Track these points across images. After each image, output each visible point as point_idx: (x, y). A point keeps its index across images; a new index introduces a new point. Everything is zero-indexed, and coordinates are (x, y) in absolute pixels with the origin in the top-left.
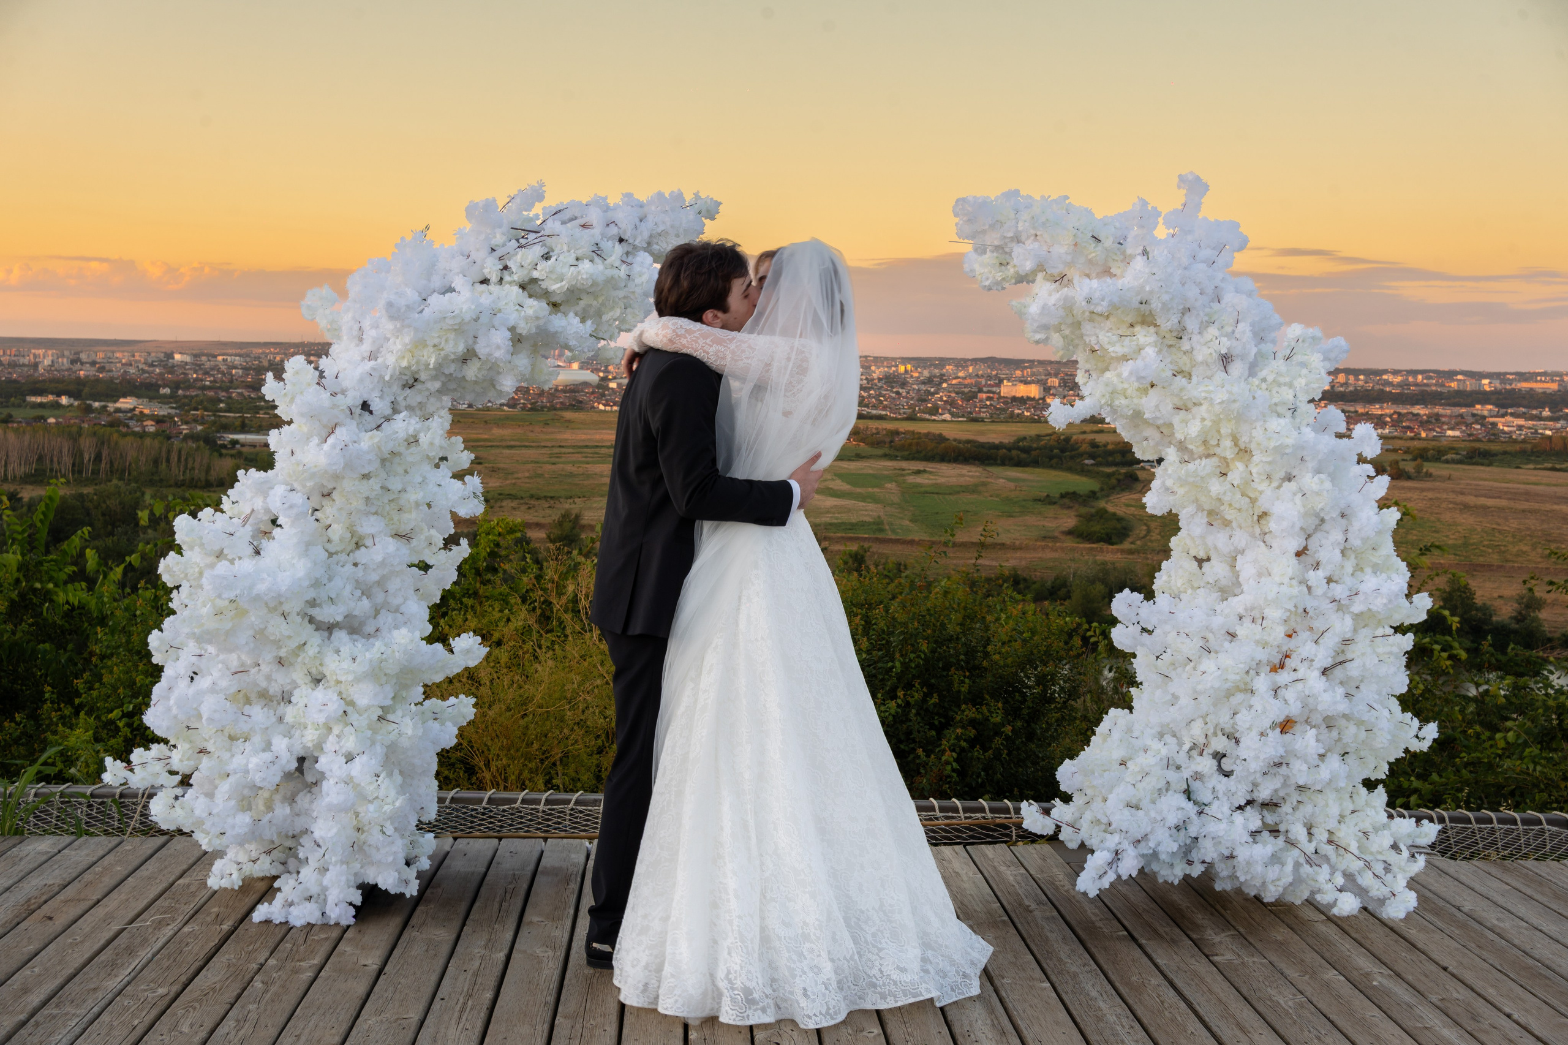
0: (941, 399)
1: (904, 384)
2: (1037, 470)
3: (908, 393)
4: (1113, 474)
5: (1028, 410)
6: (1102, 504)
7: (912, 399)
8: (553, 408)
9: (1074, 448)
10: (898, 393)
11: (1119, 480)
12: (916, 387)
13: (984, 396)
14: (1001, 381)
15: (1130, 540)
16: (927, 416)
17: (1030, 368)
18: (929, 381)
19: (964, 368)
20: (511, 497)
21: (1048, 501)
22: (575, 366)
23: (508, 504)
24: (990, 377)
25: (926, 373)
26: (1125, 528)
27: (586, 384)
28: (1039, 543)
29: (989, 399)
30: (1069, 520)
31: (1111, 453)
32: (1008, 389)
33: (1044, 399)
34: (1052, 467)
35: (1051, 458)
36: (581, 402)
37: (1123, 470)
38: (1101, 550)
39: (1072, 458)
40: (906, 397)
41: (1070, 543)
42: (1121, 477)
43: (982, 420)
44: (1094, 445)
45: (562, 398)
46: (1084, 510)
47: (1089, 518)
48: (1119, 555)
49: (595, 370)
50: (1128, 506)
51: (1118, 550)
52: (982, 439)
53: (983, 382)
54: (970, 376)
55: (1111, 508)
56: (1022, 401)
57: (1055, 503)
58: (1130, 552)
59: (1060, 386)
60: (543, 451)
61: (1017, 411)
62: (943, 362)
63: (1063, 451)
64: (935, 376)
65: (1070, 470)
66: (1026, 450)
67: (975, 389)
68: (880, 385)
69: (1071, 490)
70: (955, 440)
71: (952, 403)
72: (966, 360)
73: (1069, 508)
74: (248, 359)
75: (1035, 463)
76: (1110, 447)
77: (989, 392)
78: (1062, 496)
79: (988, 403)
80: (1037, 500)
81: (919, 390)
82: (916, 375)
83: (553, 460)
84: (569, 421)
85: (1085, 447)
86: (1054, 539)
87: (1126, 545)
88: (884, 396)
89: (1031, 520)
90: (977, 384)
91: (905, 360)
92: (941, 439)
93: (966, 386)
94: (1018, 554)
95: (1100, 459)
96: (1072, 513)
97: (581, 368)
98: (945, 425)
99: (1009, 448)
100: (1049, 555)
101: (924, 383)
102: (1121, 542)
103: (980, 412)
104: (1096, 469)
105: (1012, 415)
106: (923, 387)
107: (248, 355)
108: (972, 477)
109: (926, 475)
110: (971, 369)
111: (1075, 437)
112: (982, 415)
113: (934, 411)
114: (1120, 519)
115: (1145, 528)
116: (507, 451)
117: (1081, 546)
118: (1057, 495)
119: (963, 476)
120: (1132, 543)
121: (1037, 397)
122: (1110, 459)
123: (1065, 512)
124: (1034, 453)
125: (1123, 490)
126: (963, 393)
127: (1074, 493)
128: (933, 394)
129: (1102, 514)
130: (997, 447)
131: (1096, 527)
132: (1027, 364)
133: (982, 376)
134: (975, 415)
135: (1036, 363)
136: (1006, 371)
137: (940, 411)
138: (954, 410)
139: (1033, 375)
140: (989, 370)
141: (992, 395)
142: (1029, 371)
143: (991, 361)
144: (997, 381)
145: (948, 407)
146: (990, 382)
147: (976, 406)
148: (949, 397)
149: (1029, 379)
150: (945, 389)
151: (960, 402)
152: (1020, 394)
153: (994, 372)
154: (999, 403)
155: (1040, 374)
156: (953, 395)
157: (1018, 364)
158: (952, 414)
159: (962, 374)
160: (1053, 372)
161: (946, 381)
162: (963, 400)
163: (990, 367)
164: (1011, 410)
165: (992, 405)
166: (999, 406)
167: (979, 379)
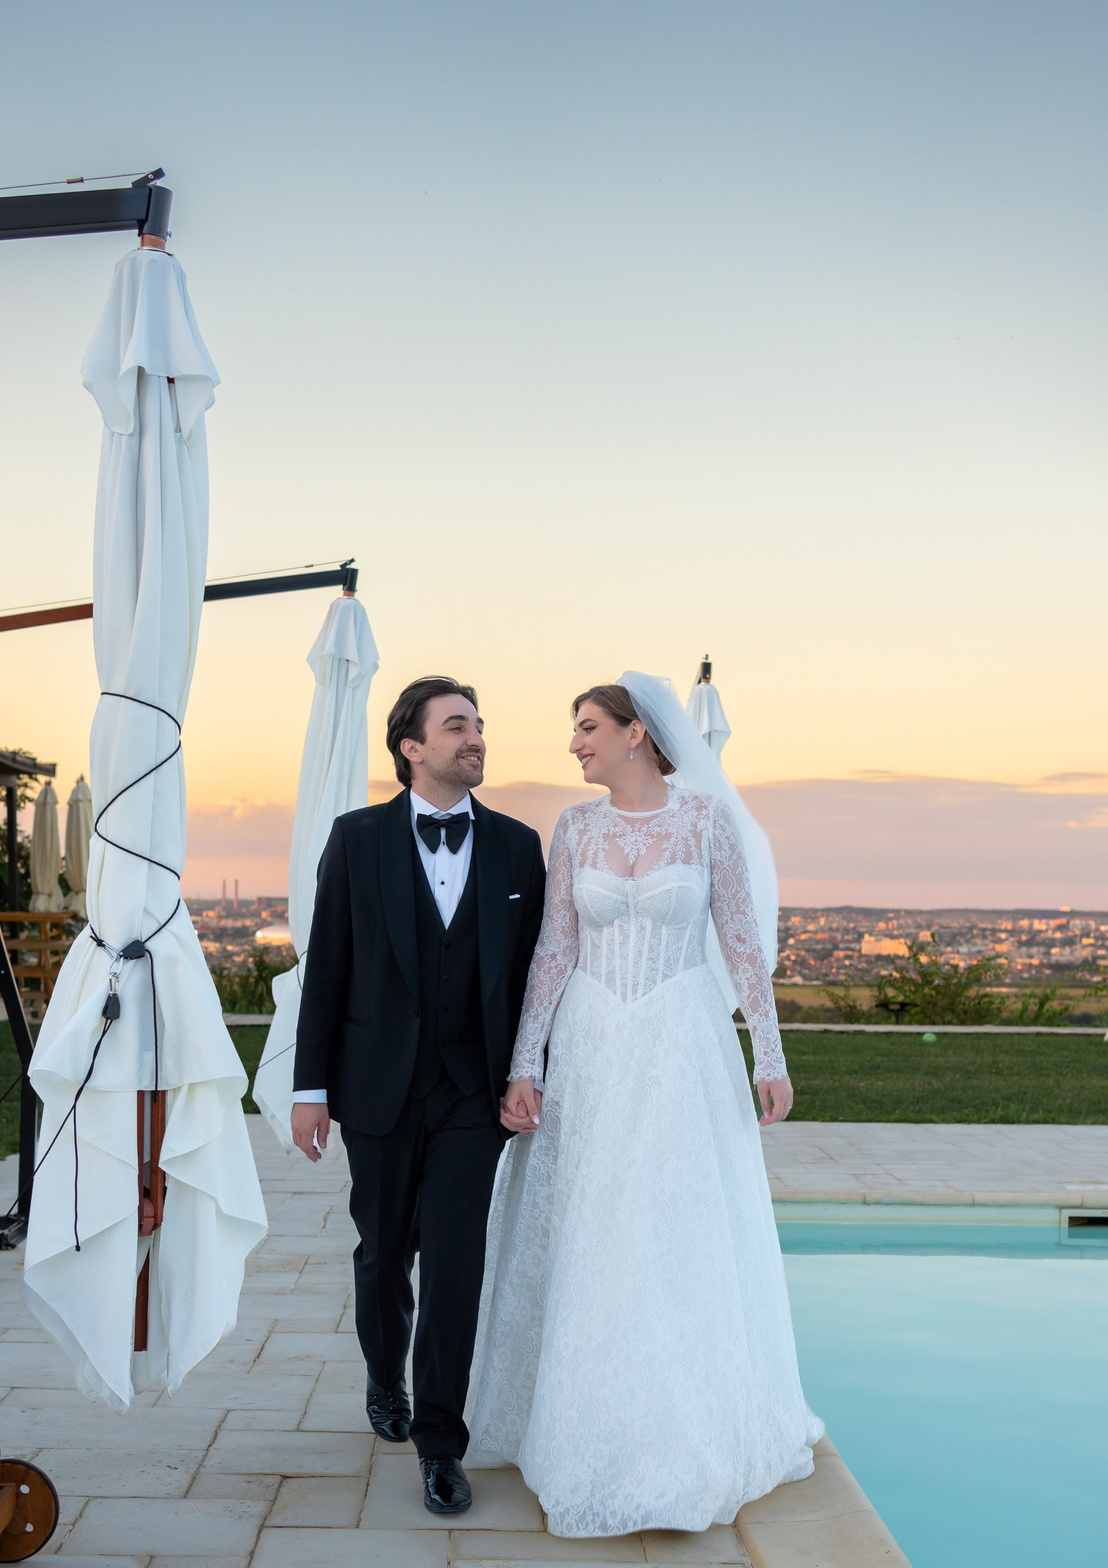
13: (841, 954)
14: (860, 936)
19: (815, 919)
24: (846, 931)
29: (847, 957)
32: (870, 946)
54: (822, 930)
56: (888, 960)
67: (829, 946)
72: (815, 911)
77: (847, 949)
79: (847, 962)
90: (832, 940)
93: (818, 942)
103: (838, 974)
110: (822, 921)
112: (841, 977)
126: (815, 951)
132: (891, 915)
133: (837, 930)
134: (831, 978)
135: (903, 913)
136: (865, 923)
137: (789, 973)
138: (806, 972)
139: (900, 927)
140: (845, 923)
141: (850, 953)
142: (895, 922)
143: (846, 912)
144: (856, 936)
145: (798, 968)
146: (846, 937)
147: (832, 967)
148: (798, 955)
149: (896, 933)
150: (791, 946)
151: (812, 962)
152: (885, 952)
153: (852, 925)
154: (860, 962)
155: (909, 927)
156: (803, 953)
157: (880, 914)
158: (804, 977)
159: (811, 927)
160: (924, 924)
161: (792, 936)
162: (815, 959)
163: (844, 918)
164: (875, 971)
165: (851, 965)
166: (860, 967)
167: (835, 934)
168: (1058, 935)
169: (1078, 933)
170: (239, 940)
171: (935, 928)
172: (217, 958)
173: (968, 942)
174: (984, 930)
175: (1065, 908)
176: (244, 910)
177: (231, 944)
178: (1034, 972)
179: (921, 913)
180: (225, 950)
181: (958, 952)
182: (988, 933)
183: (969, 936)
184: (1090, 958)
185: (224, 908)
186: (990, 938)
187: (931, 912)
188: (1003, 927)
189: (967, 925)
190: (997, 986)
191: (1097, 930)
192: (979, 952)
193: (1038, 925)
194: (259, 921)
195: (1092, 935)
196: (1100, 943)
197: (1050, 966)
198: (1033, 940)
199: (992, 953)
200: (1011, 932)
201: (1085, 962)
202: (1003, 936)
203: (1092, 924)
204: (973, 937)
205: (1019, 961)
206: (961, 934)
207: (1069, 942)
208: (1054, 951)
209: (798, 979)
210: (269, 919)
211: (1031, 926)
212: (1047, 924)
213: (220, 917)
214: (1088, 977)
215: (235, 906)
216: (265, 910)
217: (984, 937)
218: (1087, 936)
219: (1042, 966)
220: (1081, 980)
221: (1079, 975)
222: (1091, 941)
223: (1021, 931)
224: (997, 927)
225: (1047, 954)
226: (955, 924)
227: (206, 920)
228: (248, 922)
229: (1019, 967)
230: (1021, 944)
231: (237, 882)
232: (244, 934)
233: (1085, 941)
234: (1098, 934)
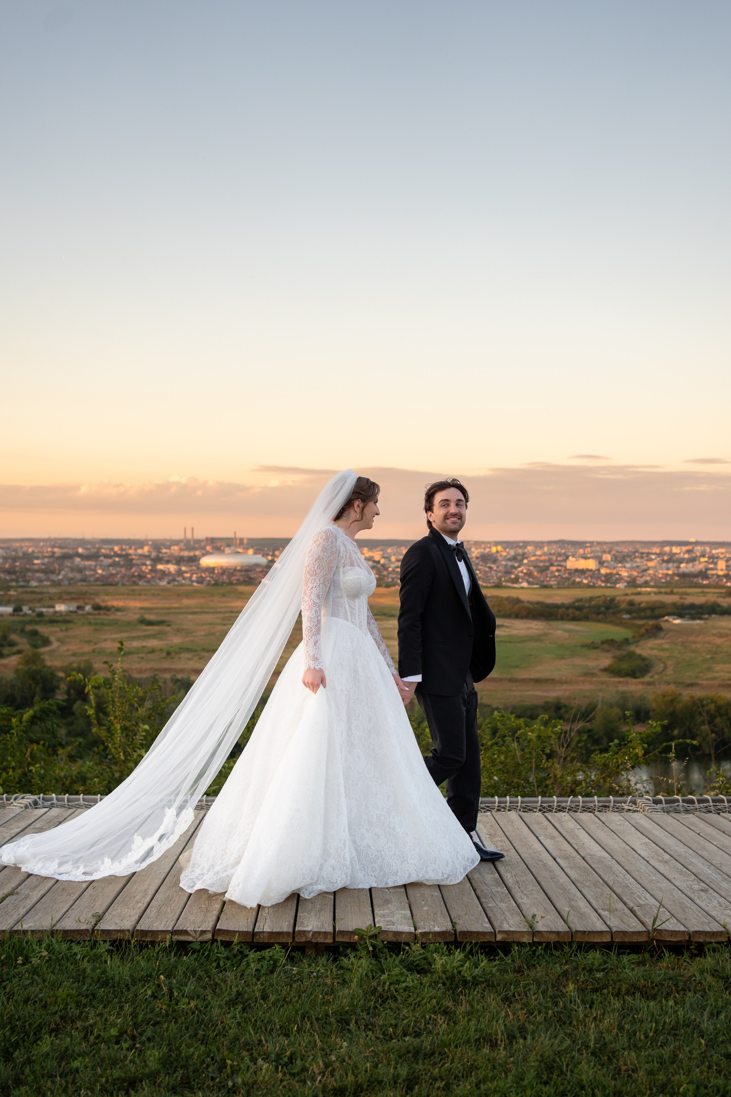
0: (522, 572)
1: (495, 561)
2: (588, 624)
3: (498, 567)
4: (644, 625)
5: (586, 578)
6: (632, 648)
7: (500, 572)
8: (231, 583)
9: (616, 606)
10: (490, 568)
11: (647, 630)
12: (504, 563)
13: (554, 568)
14: (567, 557)
15: (650, 674)
16: (510, 584)
17: (590, 547)
18: (514, 558)
19: (541, 548)
20: (188, 650)
21: (592, 646)
22: (251, 552)
23: (185, 655)
24: (559, 555)
25: (512, 553)
26: (647, 666)
27: (257, 565)
28: (580, 678)
29: (558, 571)
30: (606, 661)
31: (644, 610)
32: (572, 563)
33: (599, 570)
34: (599, 621)
35: (598, 614)
36: (251, 578)
37: (651, 622)
38: (627, 683)
39: (614, 613)
40: (496, 571)
41: (605, 677)
42: (648, 627)
43: (550, 587)
44: (631, 603)
45: (238, 576)
46: (618, 653)
47: (621, 659)
48: (640, 687)
49: (265, 555)
50: (652, 649)
51: (639, 683)
52: (549, 601)
53: (554, 558)
54: (545, 554)
55: (638, 651)
56: (582, 572)
57: (597, 648)
58: (649, 684)
59: (612, 560)
60: (218, 615)
61: (578, 580)
62: (526, 544)
63: (608, 608)
64: (519, 555)
65: (611, 623)
66: (579, 609)
67: (547, 564)
68: (477, 561)
69: (610, 638)
70: (528, 602)
71: (529, 574)
72: (543, 543)
73: (608, 651)
74: (8, 551)
75: (586, 618)
76: (643, 605)
77: (558, 565)
78: (603, 642)
79: (557, 574)
80: (585, 646)
81: (506, 566)
82: (504, 554)
83: (224, 622)
84: (242, 593)
85: (624, 606)
86: (593, 675)
87: (647, 679)
88: (479, 570)
89: (578, 661)
90: (549, 560)
91: (497, 543)
92: (518, 601)
93: (541, 561)
94: (564, 687)
95: (634, 615)
96: (609, 655)
97: (255, 553)
98: (523, 591)
99: (567, 607)
100: (587, 687)
101: (510, 560)
102: (643, 676)
103: (550, 580)
104: (632, 622)
105: (574, 583)
106: (510, 563)
107: (8, 548)
108: (538, 629)
109: (503, 629)
110: (546, 549)
111: (618, 598)
112: (552, 583)
113: (516, 580)
114: (643, 659)
115: (662, 665)
116: (191, 617)
117: (612, 680)
118: (600, 642)
119: (530, 628)
120: (652, 677)
121: (594, 568)
122: (642, 614)
123: (605, 654)
124: (585, 611)
125: (649, 637)
126: (539, 567)
127: (612, 641)
128: (516, 568)
129: (631, 655)
130: (557, 607)
131: (625, 666)
132: (588, 545)
133: (554, 554)
134: (545, 583)
135: (595, 544)
136: (573, 550)
137: (520, 580)
138: (531, 580)
139: (592, 552)
140: (559, 550)
141: (559, 568)
142: (589, 549)
143: (562, 543)
144: (565, 558)
145: (527, 577)
146: (559, 559)
147: (547, 577)
148: (528, 570)
149: (589, 555)
150: (525, 564)
151: (536, 574)
152: (580, 567)
153: (563, 551)
154: (564, 574)
155: (597, 551)
156: (531, 568)
157: (582, 544)
158: (529, 583)
159: (538, 553)
160: (607, 550)
161: (526, 558)
162: (538, 572)
163: (560, 547)
164: (573, 579)
165: (559, 575)
166: (564, 576)
167: (551, 557)
168: (686, 556)
169: (698, 554)
170: (191, 564)
171: (614, 552)
172: (174, 574)
173: (631, 560)
174: (642, 553)
175: (693, 540)
176: (197, 546)
177: (185, 566)
178: (668, 579)
179: (606, 543)
180: (180, 569)
181: (625, 567)
182: (645, 555)
183: (633, 557)
184: (704, 570)
185: (185, 545)
186: (646, 558)
187: (612, 543)
188: (654, 551)
189: (633, 550)
190: (645, 587)
191: (711, 552)
192: (638, 567)
193: (675, 550)
194: (204, 552)
195: (707, 556)
196: (711, 560)
197: (678, 575)
198: (672, 559)
199: (645, 567)
200: (658, 555)
201: (701, 572)
202: (653, 557)
203: (708, 549)
204: (636, 557)
205: (661, 572)
206: (628, 556)
207: (693, 560)
208: (683, 565)
209: (525, 584)
210: (211, 551)
211: (671, 550)
212: (681, 550)
213: (181, 550)
214: (701, 581)
215: (192, 543)
216: (209, 545)
217: (642, 558)
218: (704, 556)
219: (674, 574)
220: (696, 583)
221: (695, 580)
222: (706, 559)
223: (665, 554)
224: (650, 551)
225: (678, 567)
226: (625, 550)
227: (172, 551)
228: (197, 553)
229: (660, 576)
230: (663, 561)
231: (193, 529)
232: (194, 560)
233: (702, 560)
234: (710, 555)
